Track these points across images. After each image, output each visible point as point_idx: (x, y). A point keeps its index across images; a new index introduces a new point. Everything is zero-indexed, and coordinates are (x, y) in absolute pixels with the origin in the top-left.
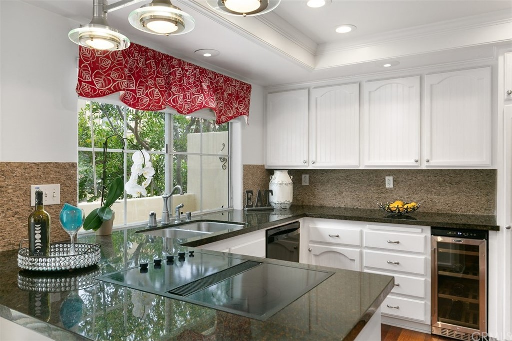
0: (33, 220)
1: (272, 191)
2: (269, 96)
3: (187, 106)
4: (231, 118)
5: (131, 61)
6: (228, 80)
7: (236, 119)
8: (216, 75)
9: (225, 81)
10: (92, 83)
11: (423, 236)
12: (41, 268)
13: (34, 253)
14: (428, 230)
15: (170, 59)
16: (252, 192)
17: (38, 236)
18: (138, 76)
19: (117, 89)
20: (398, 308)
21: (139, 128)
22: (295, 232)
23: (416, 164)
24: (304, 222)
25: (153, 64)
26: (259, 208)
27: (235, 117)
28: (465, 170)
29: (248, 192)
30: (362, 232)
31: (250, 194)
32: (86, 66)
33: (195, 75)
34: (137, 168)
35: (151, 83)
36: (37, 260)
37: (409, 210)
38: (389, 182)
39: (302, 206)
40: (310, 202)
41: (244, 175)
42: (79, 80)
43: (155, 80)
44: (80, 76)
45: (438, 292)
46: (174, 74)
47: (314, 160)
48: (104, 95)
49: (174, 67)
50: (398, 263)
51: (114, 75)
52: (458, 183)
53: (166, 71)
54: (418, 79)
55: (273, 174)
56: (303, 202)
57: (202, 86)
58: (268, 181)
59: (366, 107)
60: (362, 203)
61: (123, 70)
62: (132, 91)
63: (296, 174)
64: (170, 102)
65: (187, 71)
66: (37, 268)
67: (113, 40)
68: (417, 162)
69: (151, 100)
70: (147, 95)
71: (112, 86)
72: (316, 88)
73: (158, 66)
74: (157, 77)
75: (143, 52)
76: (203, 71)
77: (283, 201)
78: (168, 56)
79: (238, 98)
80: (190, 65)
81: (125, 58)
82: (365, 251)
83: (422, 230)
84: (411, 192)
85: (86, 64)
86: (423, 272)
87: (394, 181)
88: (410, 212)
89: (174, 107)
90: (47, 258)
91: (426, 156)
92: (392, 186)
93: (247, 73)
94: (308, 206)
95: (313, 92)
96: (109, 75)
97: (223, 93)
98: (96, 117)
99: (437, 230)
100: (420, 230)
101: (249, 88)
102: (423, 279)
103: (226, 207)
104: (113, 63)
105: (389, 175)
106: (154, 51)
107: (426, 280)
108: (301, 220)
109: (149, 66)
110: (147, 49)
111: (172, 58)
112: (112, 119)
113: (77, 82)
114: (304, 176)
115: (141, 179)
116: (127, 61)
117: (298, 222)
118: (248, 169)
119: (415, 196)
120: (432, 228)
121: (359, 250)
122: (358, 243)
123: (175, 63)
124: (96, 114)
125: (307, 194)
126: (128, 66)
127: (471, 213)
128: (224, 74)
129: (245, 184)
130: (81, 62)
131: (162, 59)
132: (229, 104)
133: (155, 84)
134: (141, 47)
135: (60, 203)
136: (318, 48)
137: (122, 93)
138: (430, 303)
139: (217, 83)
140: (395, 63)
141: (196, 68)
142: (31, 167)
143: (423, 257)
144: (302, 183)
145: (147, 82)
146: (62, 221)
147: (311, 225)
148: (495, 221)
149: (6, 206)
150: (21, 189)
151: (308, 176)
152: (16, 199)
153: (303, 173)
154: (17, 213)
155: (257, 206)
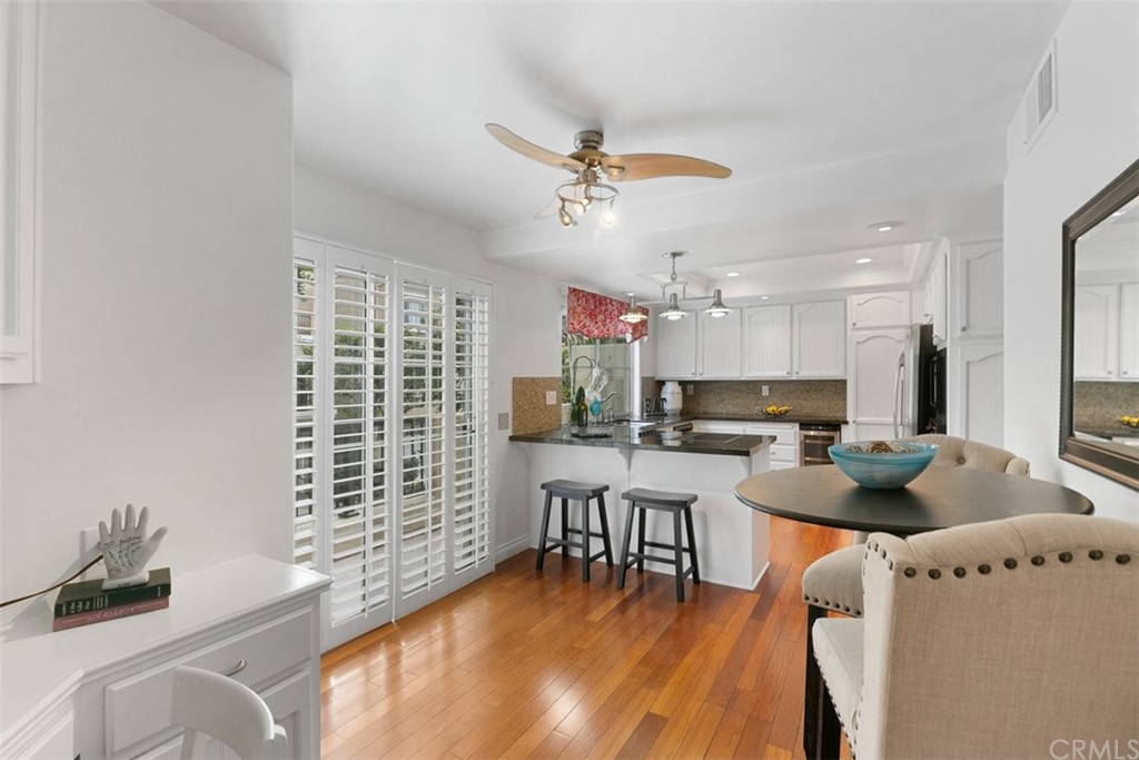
1: (664, 399)
11: (792, 430)
14: (797, 426)
24: (696, 424)
31: (648, 401)
33: (618, 308)
38: (765, 391)
39: (691, 410)
41: (641, 385)
47: (701, 373)
49: (608, 305)
53: (603, 308)
54: (788, 307)
55: (664, 384)
58: (660, 391)
59: (746, 328)
60: (742, 409)
63: (685, 385)
65: (614, 306)
68: (788, 373)
70: (596, 328)
74: (600, 313)
76: (622, 304)
77: (674, 408)
78: (605, 297)
80: (615, 301)
83: (791, 426)
84: (783, 398)
86: (793, 459)
87: (770, 389)
88: (783, 413)
91: (796, 369)
92: (767, 394)
99: (804, 426)
101: (648, 312)
105: (765, 385)
108: (694, 422)
114: (691, 387)
118: (644, 380)
119: (788, 402)
120: (801, 425)
123: (608, 301)
125: (693, 402)
129: (643, 393)
135: (556, 403)
142: (546, 380)
143: (793, 447)
144: (686, 393)
145: (596, 318)
148: (845, 417)
149: (538, 405)
150: (543, 394)
151: (693, 386)
152: (541, 400)
153: (688, 384)
154: (541, 409)
155: (654, 412)
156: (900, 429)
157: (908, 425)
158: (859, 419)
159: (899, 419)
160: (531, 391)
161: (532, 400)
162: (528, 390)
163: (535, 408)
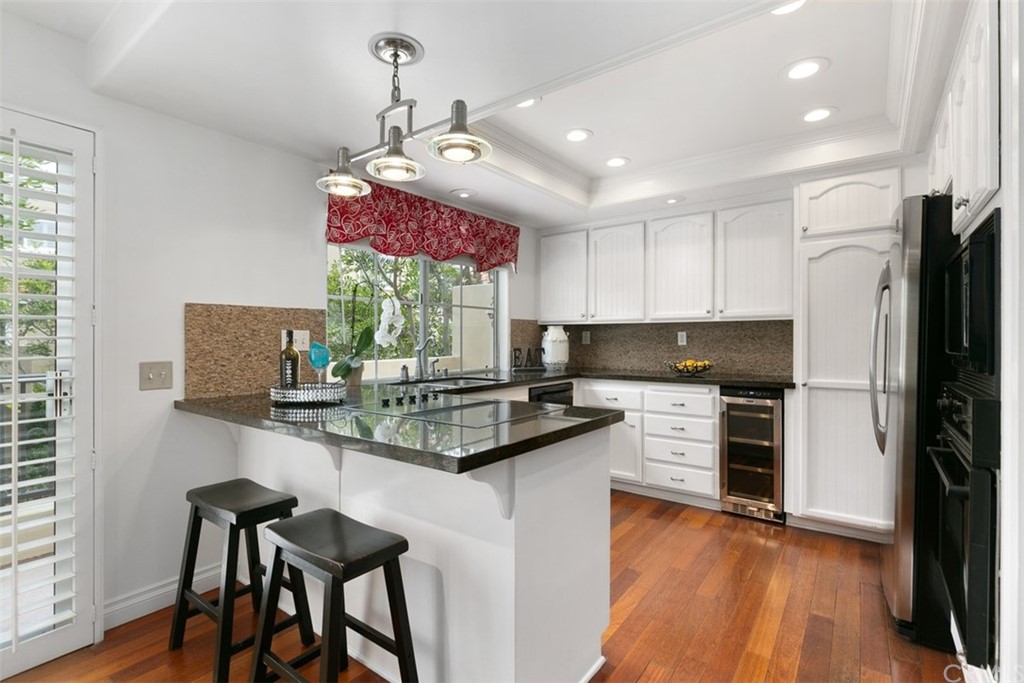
0: (284, 357)
1: (543, 350)
2: (543, 239)
3: (443, 252)
4: (495, 265)
5: (381, 204)
6: (490, 222)
7: (501, 266)
8: (476, 217)
9: (488, 224)
10: (341, 228)
11: (711, 396)
12: (291, 400)
13: (284, 386)
14: (716, 390)
15: (423, 201)
16: (519, 350)
17: (289, 372)
18: (389, 220)
19: (366, 234)
20: (682, 480)
21: (398, 282)
22: (567, 393)
23: (708, 315)
24: (579, 384)
25: (405, 207)
26: (529, 368)
27: (500, 264)
28: (770, 322)
29: (515, 350)
30: (642, 394)
31: (518, 353)
32: (335, 211)
33: (451, 218)
34: (387, 316)
35: (402, 226)
36: (287, 392)
37: (699, 369)
38: (682, 339)
40: (591, 364)
41: (511, 331)
42: (328, 226)
43: (407, 223)
44: (329, 221)
45: (729, 463)
46: (429, 216)
47: (593, 313)
48: (353, 240)
49: (428, 210)
50: (683, 429)
51: (364, 219)
52: (761, 338)
53: (418, 214)
54: (709, 216)
55: (546, 330)
56: (583, 364)
57: (459, 229)
58: (540, 338)
59: (651, 249)
60: (652, 363)
61: (372, 213)
62: (382, 235)
63: (574, 331)
64: (423, 247)
65: (443, 213)
66: (287, 400)
67: (355, 186)
68: (709, 312)
69: (402, 245)
70: (398, 240)
71: (361, 231)
72: (595, 229)
73: (409, 209)
74: (409, 220)
75: (393, 194)
76: (461, 214)
77: (556, 361)
78: (421, 198)
79: (502, 242)
80: (446, 206)
81: (375, 201)
82: (646, 415)
83: (710, 390)
84: (707, 349)
85: (335, 208)
86: (710, 439)
87: (688, 337)
88: (700, 371)
89: (428, 252)
90: (297, 389)
91: (720, 305)
92: (685, 343)
93: (514, 214)
94: (589, 368)
95: (591, 233)
96: (358, 219)
97: (484, 237)
98: (351, 270)
99: (725, 390)
100: (707, 390)
101: (517, 231)
102: (711, 447)
103: (491, 366)
104: (362, 207)
105: (682, 331)
106: (406, 193)
107: (714, 448)
108: (575, 381)
109: (400, 209)
110: (398, 191)
111: (426, 200)
112: (369, 273)
113: (326, 227)
114: (584, 333)
115: (391, 328)
116: (377, 204)
117: (571, 382)
118: (516, 325)
119: (712, 355)
120: (722, 388)
121: (639, 414)
122: (639, 407)
123: (429, 204)
124: (351, 267)
125: (587, 354)
126: (378, 210)
127: (776, 374)
128: (486, 216)
129: (513, 342)
130: (330, 207)
131: (415, 201)
132: (491, 249)
133: (407, 228)
134: (391, 189)
135: (308, 350)
136: (591, 183)
137: (372, 238)
138: (718, 474)
139: (478, 225)
140: (680, 198)
141: (453, 210)
143: (711, 421)
144: (581, 341)
145: (398, 225)
146: (310, 359)
147: (586, 388)
148: (792, 378)
149: (258, 350)
150: (272, 334)
151: (589, 333)
152: (267, 343)
153: (583, 330)
154: (268, 357)
155: (526, 366)
156: (882, 399)
157: (897, 393)
158: (814, 381)
159: (880, 383)
160: (239, 328)
161: (243, 342)
162: (231, 325)
163: (250, 356)
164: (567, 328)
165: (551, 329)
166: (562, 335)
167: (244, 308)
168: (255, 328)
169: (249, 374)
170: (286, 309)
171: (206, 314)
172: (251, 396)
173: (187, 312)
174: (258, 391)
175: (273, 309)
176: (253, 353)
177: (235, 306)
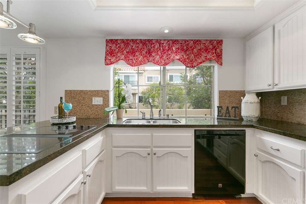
4: (201, 63)
6: (197, 41)
7: (204, 63)
8: (186, 40)
9: (195, 43)
10: (110, 60)
15: (150, 41)
24: (254, 132)
25: (141, 45)
26: (227, 118)
27: (204, 62)
39: (282, 121)
40: (288, 119)
41: (219, 97)
42: (105, 60)
43: (141, 52)
44: (105, 58)
47: (277, 83)
55: (244, 96)
56: (282, 118)
63: (276, 96)
76: (175, 41)
77: (247, 115)
78: (149, 39)
80: (164, 40)
85: (107, 53)
89: (154, 63)
94: (286, 122)
95: (276, 26)
96: (117, 55)
97: (193, 50)
101: (220, 42)
104: (119, 50)
108: (249, 130)
110: (137, 39)
114: (282, 97)
117: (244, 130)
123: (153, 41)
125: (285, 112)
126: (127, 49)
129: (221, 102)
131: (146, 42)
132: (198, 55)
135: (102, 104)
141: (170, 40)
142: (93, 92)
144: (281, 103)
147: (258, 136)
149: (85, 104)
150: (90, 99)
151: (286, 97)
152: (88, 102)
153: (282, 95)
154: (88, 106)
155: (225, 116)
160: (79, 97)
161: (81, 101)
162: (77, 96)
163: (83, 106)
164: (259, 94)
165: (247, 96)
166: (255, 99)
167: (81, 91)
168: (84, 97)
169: (82, 111)
170: (94, 90)
171: (70, 93)
172: (83, 118)
173: (65, 92)
174: (85, 117)
175: (90, 91)
176: (83, 105)
177: (78, 90)
